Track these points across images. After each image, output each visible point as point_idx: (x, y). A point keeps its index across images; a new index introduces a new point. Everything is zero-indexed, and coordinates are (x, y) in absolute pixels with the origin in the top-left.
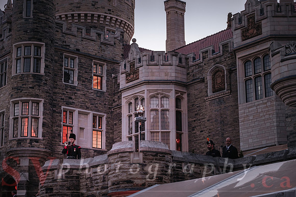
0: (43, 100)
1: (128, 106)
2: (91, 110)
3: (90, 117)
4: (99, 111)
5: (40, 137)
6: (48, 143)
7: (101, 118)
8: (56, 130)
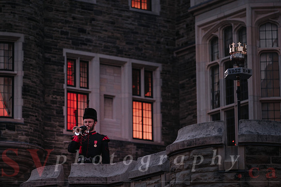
0: (22, 36)
1: (208, 46)
2: (129, 56)
3: (127, 71)
4: (145, 59)
5: (18, 117)
6: (35, 130)
7: (149, 72)
8: (53, 102)
